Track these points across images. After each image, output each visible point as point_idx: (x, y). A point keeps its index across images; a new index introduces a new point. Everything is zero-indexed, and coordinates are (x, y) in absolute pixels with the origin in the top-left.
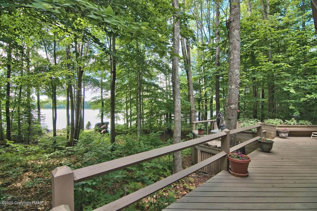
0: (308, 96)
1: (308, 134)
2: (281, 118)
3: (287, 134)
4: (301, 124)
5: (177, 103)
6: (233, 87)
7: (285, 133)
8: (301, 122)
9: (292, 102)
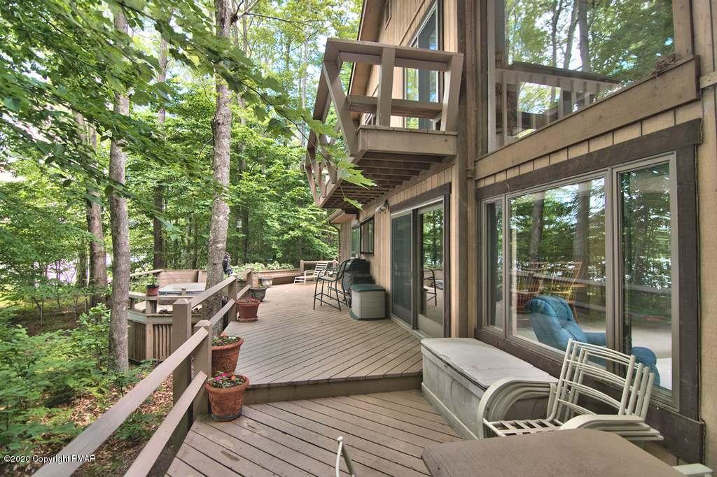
0: (291, 232)
1: (290, 280)
2: (262, 262)
3: (271, 282)
4: (284, 268)
5: (124, 238)
6: (221, 218)
7: (269, 280)
8: (284, 265)
9: (274, 240)
